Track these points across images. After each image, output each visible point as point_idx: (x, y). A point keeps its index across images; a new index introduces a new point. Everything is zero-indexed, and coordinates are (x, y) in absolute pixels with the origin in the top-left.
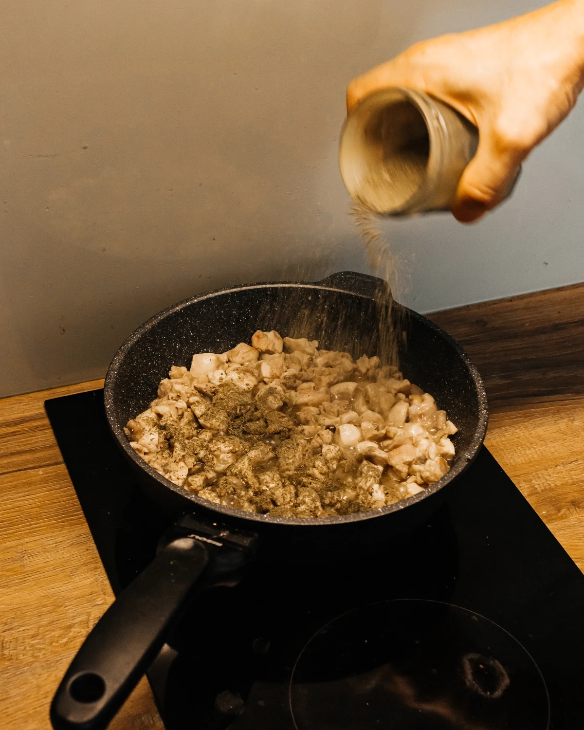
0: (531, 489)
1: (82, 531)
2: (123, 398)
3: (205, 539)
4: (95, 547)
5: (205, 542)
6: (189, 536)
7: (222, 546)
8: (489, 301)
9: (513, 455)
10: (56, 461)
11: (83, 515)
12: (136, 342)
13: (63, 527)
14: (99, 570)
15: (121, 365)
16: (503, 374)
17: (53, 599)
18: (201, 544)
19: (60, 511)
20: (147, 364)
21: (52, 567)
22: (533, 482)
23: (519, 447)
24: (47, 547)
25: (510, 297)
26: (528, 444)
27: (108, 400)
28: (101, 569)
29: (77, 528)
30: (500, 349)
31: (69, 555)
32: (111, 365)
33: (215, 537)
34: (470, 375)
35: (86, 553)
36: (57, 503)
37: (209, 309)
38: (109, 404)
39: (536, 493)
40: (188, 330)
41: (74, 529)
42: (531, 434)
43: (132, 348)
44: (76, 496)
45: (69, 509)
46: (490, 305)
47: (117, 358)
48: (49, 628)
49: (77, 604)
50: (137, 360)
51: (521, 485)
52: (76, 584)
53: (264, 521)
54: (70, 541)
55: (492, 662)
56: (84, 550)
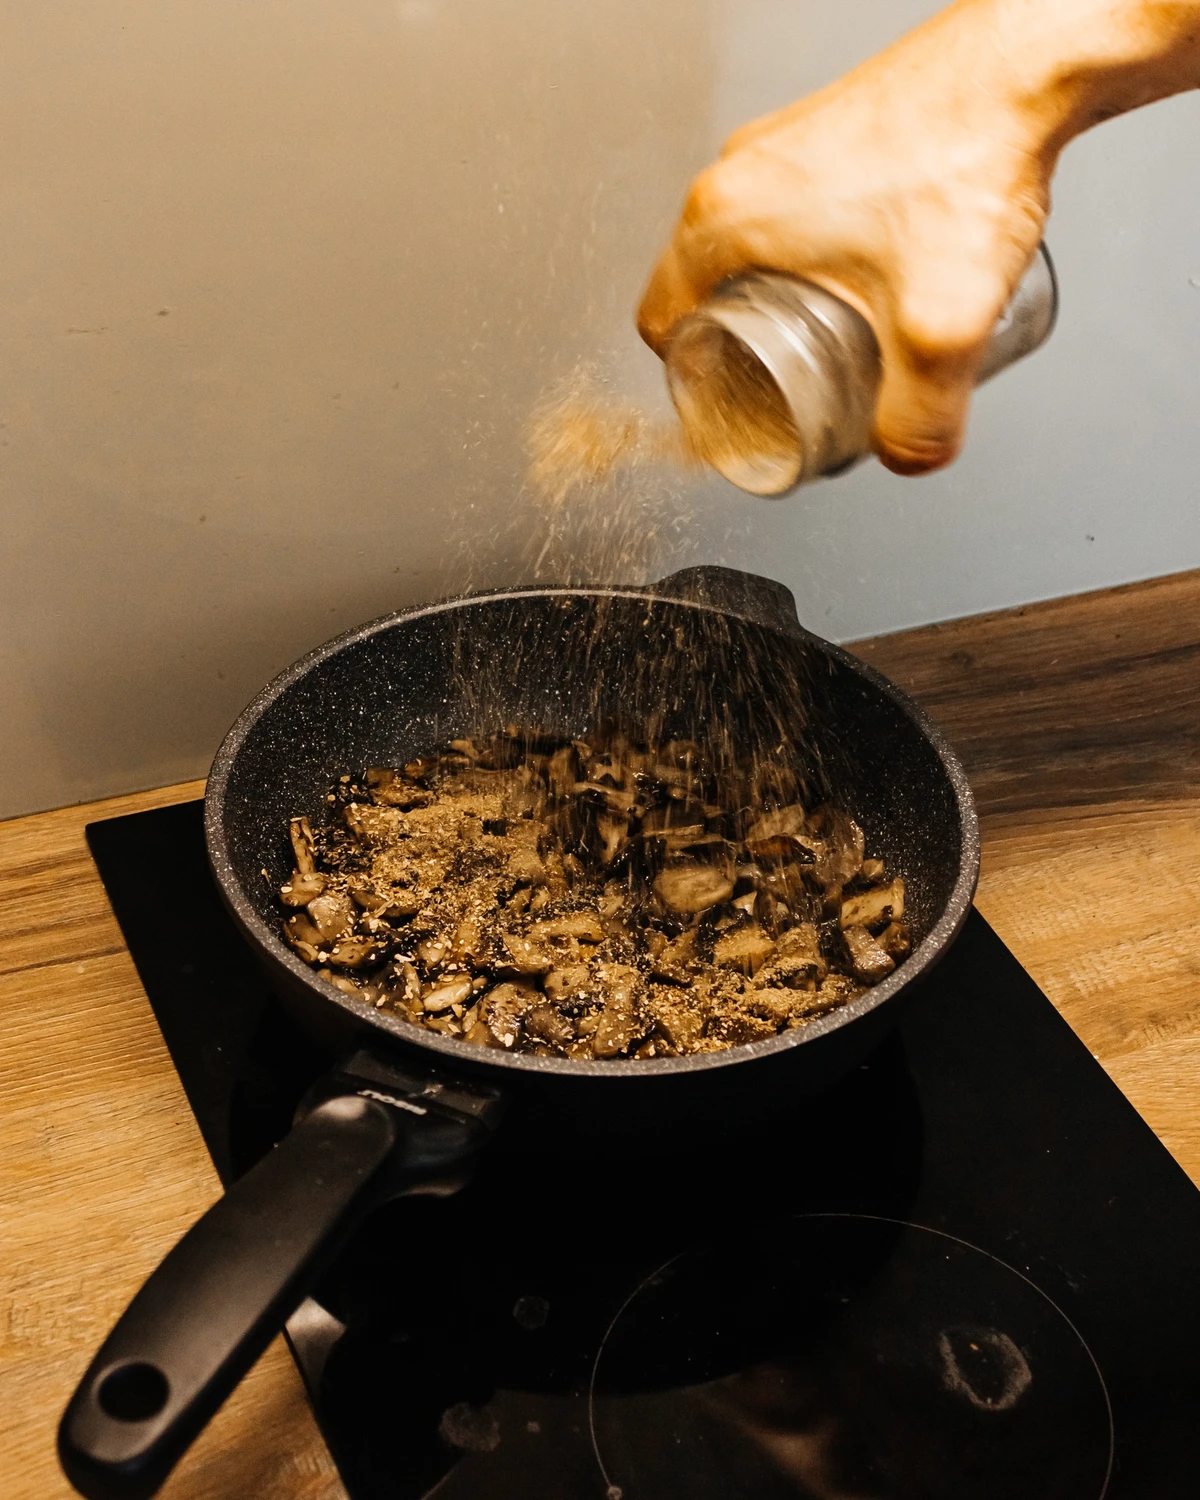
0: (1067, 991)
1: (165, 1087)
2: (245, 813)
3: (391, 1100)
4: (193, 1117)
5: (391, 1106)
6: (359, 1093)
7: (424, 1115)
8: (977, 616)
9: (1031, 923)
10: (111, 945)
11: (168, 1054)
12: (274, 702)
13: (126, 1079)
14: (202, 1163)
15: (243, 749)
16: (1010, 761)
17: (109, 1224)
18: (381, 1109)
19: (121, 1046)
20: (298, 746)
21: (107, 1159)
22: (1072, 976)
23: (1042, 908)
24: (97, 1119)
25: (1019, 608)
26: (1059, 901)
27: (212, 818)
28: (206, 1162)
29: (155, 1081)
30: (1002, 710)
31: (140, 1135)
32: (221, 746)
33: (413, 1095)
34: (948, 779)
35: (175, 1129)
36: (114, 1030)
37: (425, 638)
38: (214, 825)
39: (1077, 1000)
40: (382, 679)
41: (149, 1083)
42: (1067, 881)
43: (266, 713)
44: (153, 1015)
45: (138, 1041)
46: (979, 623)
47: (234, 734)
48: (102, 1282)
49: (158, 1234)
50: (276, 739)
51: (1047, 983)
52: (155, 1193)
53: (513, 1066)
54: (140, 1106)
55: (995, 1339)
56: (171, 1125)
